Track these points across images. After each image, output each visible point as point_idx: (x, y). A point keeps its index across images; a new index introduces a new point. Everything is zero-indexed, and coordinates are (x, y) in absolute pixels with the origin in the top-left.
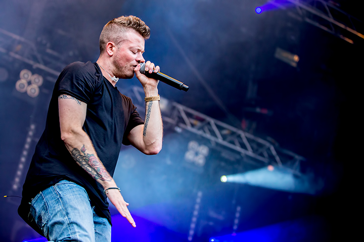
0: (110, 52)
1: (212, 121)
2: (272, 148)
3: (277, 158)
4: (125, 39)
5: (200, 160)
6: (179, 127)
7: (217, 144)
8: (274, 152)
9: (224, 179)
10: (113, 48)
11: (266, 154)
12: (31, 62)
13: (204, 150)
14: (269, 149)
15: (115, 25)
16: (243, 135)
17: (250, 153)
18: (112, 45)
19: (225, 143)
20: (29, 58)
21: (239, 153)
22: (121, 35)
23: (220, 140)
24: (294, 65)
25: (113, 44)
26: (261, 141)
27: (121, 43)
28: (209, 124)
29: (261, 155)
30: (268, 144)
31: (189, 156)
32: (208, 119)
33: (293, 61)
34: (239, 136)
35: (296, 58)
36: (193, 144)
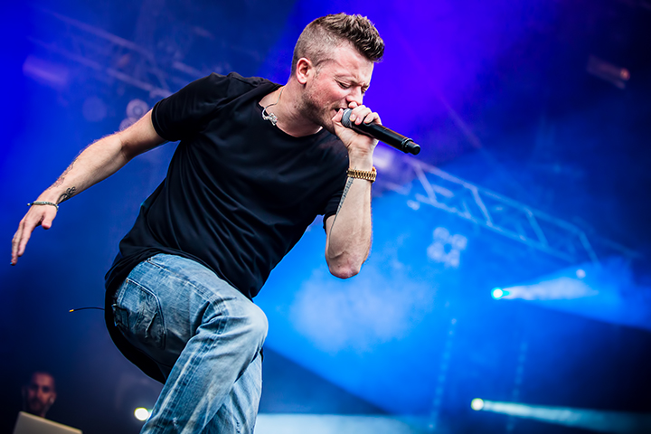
0: (301, 77)
1: (475, 190)
2: (583, 237)
3: (593, 255)
4: (331, 57)
5: (453, 260)
6: (415, 200)
7: (484, 230)
8: (586, 245)
9: (497, 294)
10: (309, 71)
11: (572, 249)
12: (147, 87)
13: (460, 242)
14: (577, 239)
15: (321, 29)
16: (530, 213)
17: (543, 245)
18: (307, 64)
19: (498, 229)
20: (143, 80)
21: (523, 246)
22: (326, 49)
23: (489, 224)
24: (621, 85)
25: (309, 63)
26: (562, 224)
27: (323, 63)
28: (469, 193)
29: (563, 249)
30: (574, 230)
31: (435, 252)
32: (467, 185)
33: (620, 79)
34: (524, 217)
35: (625, 74)
36: (440, 232)
